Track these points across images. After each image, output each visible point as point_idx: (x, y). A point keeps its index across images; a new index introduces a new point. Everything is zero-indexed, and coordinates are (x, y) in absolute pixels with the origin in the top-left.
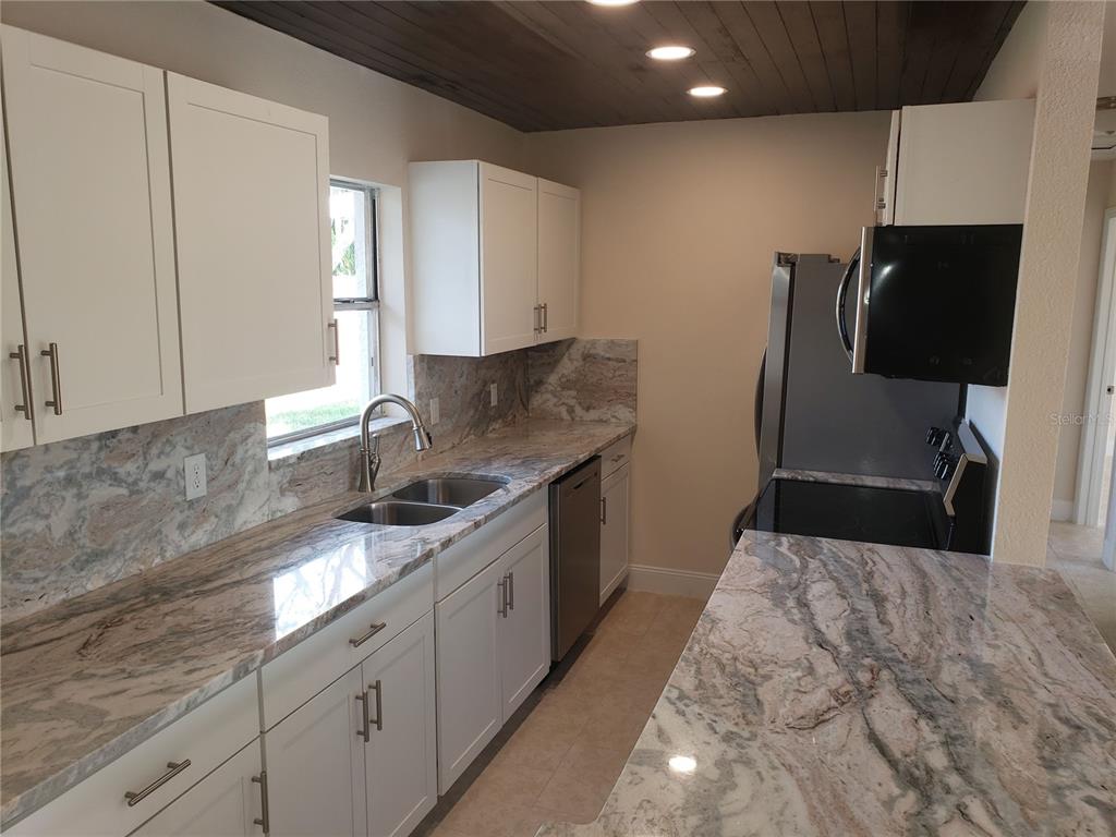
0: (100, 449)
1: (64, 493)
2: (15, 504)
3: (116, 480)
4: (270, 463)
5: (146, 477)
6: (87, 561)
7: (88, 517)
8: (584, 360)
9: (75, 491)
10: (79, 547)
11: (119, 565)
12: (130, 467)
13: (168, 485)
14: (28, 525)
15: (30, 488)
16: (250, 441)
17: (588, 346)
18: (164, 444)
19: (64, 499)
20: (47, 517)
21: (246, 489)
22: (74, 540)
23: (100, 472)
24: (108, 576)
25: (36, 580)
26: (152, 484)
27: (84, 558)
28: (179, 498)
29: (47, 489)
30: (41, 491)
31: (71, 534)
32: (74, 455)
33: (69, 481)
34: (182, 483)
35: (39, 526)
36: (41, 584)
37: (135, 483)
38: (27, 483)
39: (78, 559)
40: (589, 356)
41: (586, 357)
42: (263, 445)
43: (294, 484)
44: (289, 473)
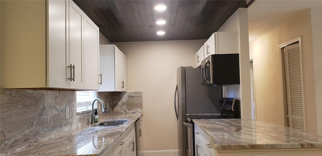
2: (43, 111)
3: (57, 109)
5: (60, 110)
7: (53, 118)
9: (51, 110)
10: (51, 125)
11: (56, 132)
14: (45, 117)
16: (74, 106)
17: (129, 94)
18: (63, 103)
21: (74, 118)
23: (54, 107)
27: (52, 128)
28: (65, 118)
32: (51, 101)
33: (51, 107)
34: (65, 114)
36: (46, 133)
40: (130, 96)
41: (129, 97)
42: (76, 108)
43: (80, 120)
44: (80, 117)
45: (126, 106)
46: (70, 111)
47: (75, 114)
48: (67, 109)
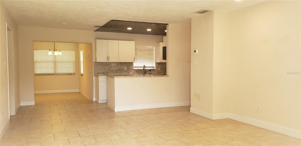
0: (117, 65)
2: (111, 67)
7: (116, 69)
9: (115, 67)
11: (118, 73)
12: (120, 67)
13: (123, 69)
14: (112, 69)
16: (131, 67)
18: (123, 66)
23: (117, 67)
25: (112, 72)
29: (113, 67)
32: (115, 65)
39: (115, 72)
42: (133, 68)
43: (136, 72)
44: (136, 71)
46: (128, 68)
47: (132, 70)
48: (125, 68)
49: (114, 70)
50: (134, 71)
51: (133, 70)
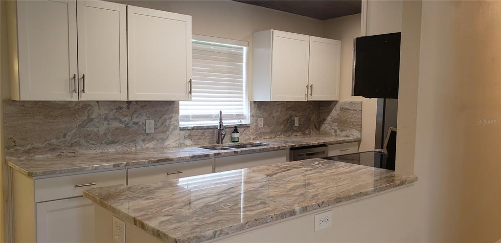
0: (116, 112)
1: (104, 122)
2: (89, 122)
3: (121, 122)
4: (180, 128)
5: (131, 123)
6: (110, 143)
7: (111, 130)
8: (341, 110)
9: (107, 122)
10: (107, 138)
11: (120, 146)
12: (126, 119)
13: (139, 127)
14: (92, 129)
15: (94, 119)
16: (172, 119)
17: (342, 104)
18: (138, 115)
19: (104, 124)
20: (98, 128)
21: (170, 134)
22: (106, 136)
23: (115, 119)
24: (116, 149)
25: (94, 144)
26: (133, 126)
27: (109, 142)
28: (143, 132)
29: (99, 120)
30: (96, 120)
31: (105, 134)
32: (108, 112)
33: (106, 119)
34: (144, 127)
35: (96, 130)
36: (95, 146)
37: (127, 124)
38: (93, 117)
39: (107, 141)
40: (343, 108)
41: (341, 109)
42: (178, 121)
43: (190, 137)
44: (188, 132)
45: (336, 124)
46: (159, 124)
47: (174, 129)
48: (148, 122)
49: (101, 132)
50: (182, 133)
51: (178, 131)
